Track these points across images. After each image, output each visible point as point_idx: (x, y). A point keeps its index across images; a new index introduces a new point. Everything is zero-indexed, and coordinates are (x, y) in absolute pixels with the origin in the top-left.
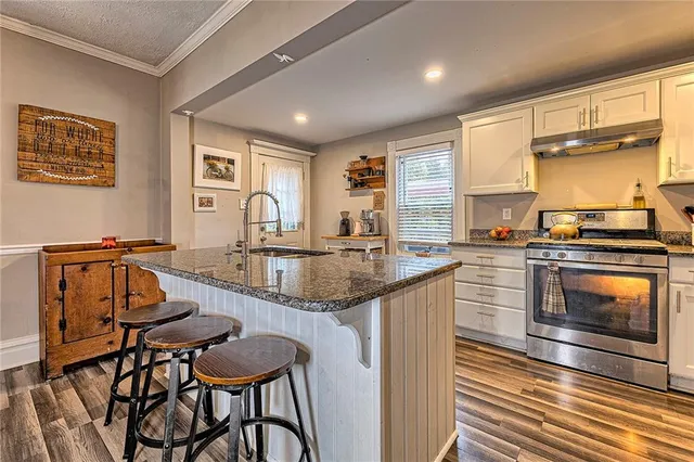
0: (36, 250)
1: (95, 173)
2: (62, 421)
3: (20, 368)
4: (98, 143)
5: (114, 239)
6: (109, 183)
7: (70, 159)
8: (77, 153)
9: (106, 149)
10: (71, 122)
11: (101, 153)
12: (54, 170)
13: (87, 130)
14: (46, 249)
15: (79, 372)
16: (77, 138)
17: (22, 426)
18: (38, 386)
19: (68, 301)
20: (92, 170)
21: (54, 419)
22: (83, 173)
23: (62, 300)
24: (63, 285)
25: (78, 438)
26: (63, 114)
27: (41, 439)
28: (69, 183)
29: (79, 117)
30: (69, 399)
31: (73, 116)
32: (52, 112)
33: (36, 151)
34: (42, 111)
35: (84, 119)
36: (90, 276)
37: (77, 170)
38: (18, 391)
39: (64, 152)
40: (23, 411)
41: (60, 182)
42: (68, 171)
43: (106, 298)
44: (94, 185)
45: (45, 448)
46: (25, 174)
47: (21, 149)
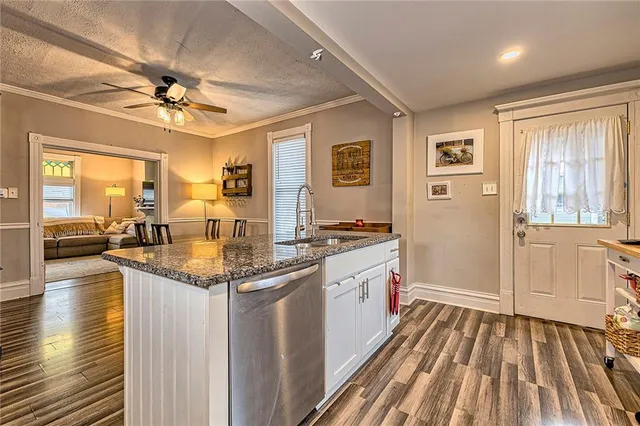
1: (360, 177)
4: (362, 157)
5: (362, 221)
6: (366, 183)
7: (350, 171)
8: (353, 167)
9: (366, 160)
10: (350, 148)
11: (363, 163)
12: (344, 179)
13: (357, 150)
16: (352, 157)
20: (357, 175)
22: (355, 178)
26: (347, 145)
28: (349, 185)
31: (350, 144)
32: (343, 145)
33: (338, 170)
34: (339, 146)
35: (354, 144)
37: (353, 177)
39: (348, 168)
41: (346, 185)
42: (348, 177)
44: (360, 185)
46: (335, 183)
47: (333, 170)
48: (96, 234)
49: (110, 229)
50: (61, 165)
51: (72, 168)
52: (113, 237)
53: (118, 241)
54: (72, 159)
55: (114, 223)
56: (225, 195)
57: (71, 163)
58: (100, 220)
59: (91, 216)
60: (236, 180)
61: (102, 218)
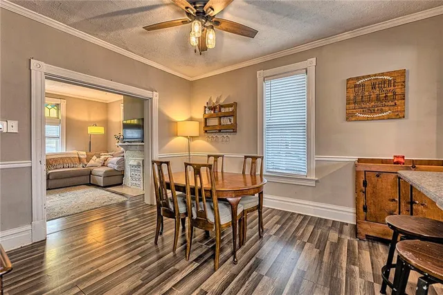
0: (354, 160)
1: (390, 110)
2: (357, 269)
3: (347, 224)
4: (392, 88)
5: (403, 157)
6: (400, 115)
7: (373, 104)
8: (378, 99)
9: (398, 91)
10: (374, 79)
11: (395, 94)
12: (363, 113)
13: (384, 81)
14: (359, 160)
15: (375, 244)
16: (378, 89)
17: (339, 257)
18: (352, 239)
19: (368, 195)
20: (387, 108)
21: (354, 265)
22: (382, 111)
23: (365, 192)
24: (365, 184)
25: (362, 287)
26: (369, 76)
27: (344, 272)
28: (373, 119)
29: (379, 75)
30: (365, 257)
31: (375, 75)
32: (364, 77)
33: (354, 103)
34: (358, 78)
35: (383, 74)
36: (382, 182)
37: (378, 110)
38: (343, 236)
39: (370, 100)
40: (341, 249)
41: (368, 119)
42: (371, 111)
43: (394, 200)
44: (389, 118)
45: (344, 278)
46: (349, 117)
47: (348, 104)
48: (80, 168)
49: (92, 162)
50: (49, 107)
51: (58, 109)
52: (96, 169)
53: (101, 173)
54: (58, 101)
55: (94, 157)
56: (206, 131)
57: (58, 105)
58: (83, 154)
59: (75, 152)
60: (220, 117)
61: (84, 153)
